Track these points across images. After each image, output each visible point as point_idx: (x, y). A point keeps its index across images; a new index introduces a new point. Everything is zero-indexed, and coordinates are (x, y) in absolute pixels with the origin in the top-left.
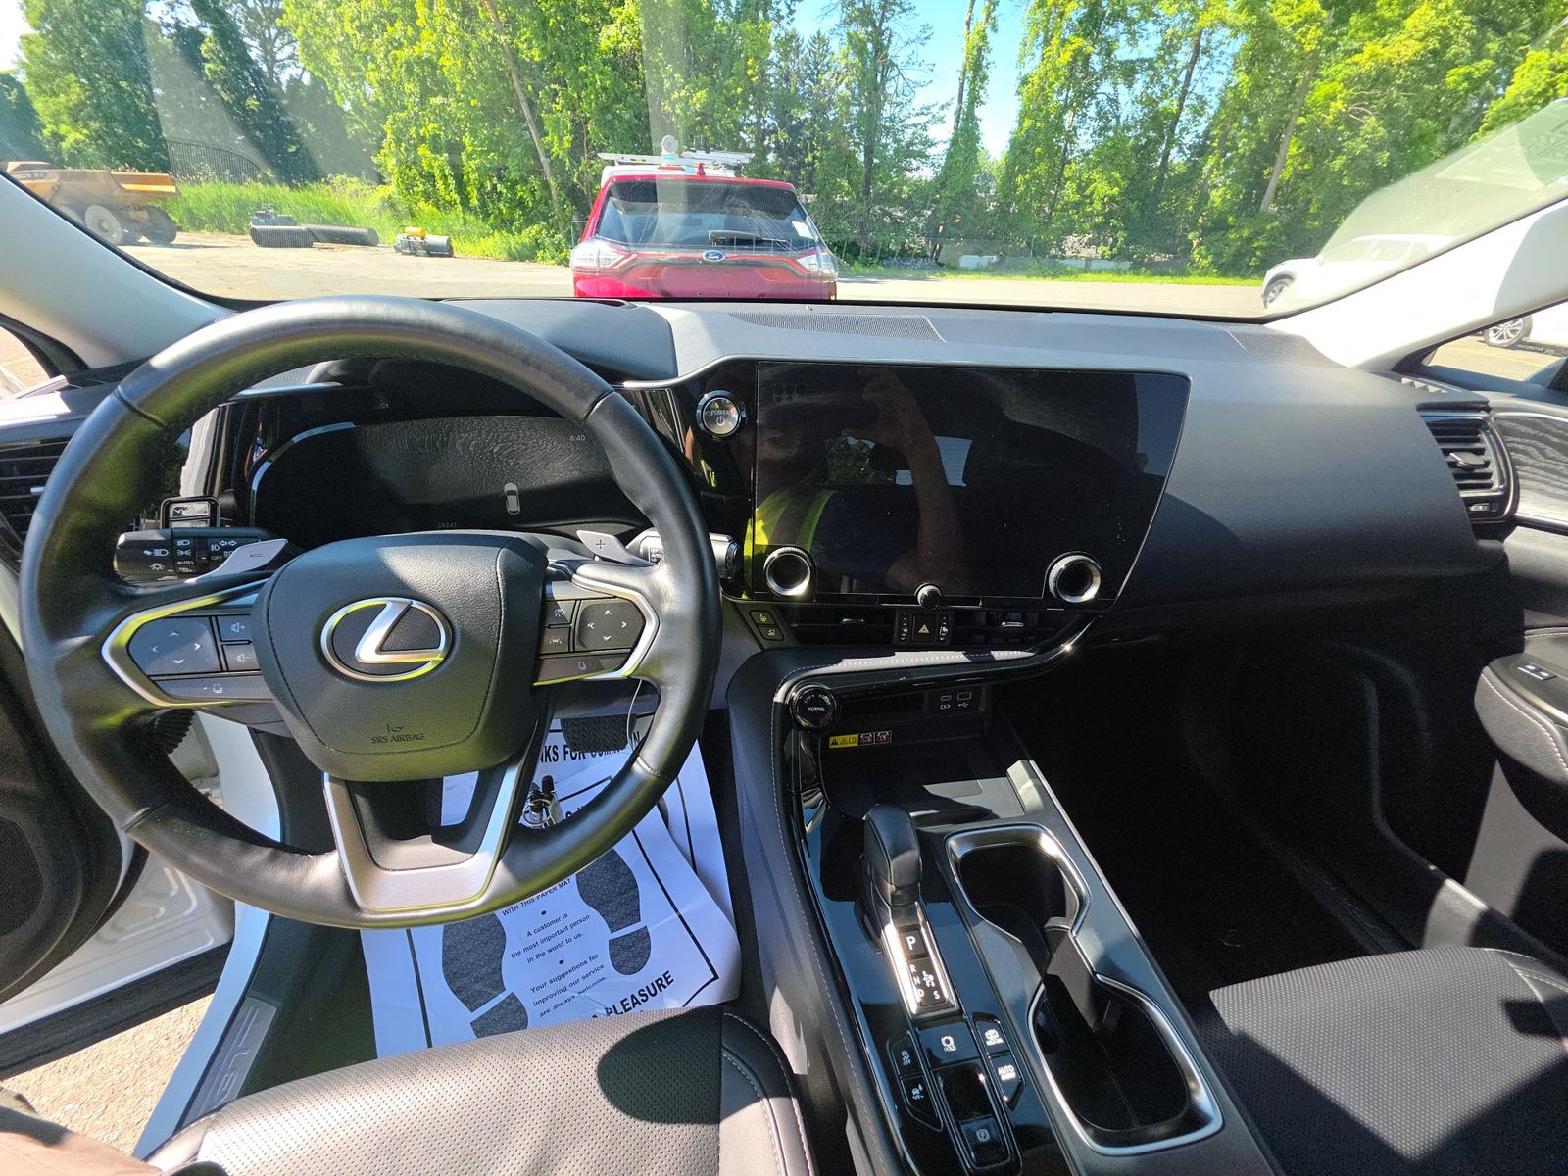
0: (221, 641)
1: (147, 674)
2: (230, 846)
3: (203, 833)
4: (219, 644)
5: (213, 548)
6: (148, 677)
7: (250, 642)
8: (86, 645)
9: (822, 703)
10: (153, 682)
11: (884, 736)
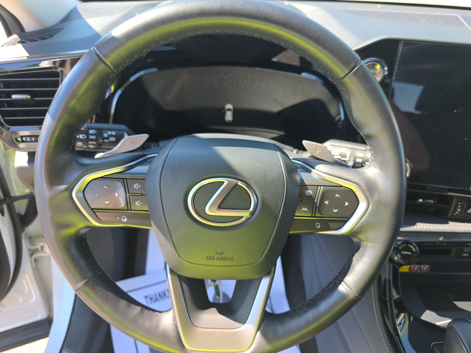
0: (129, 193)
1: (92, 207)
2: (123, 303)
3: (111, 295)
4: (128, 194)
5: (105, 135)
6: (92, 209)
7: (143, 195)
8: (66, 189)
9: (410, 250)
10: (94, 212)
11: (425, 268)
